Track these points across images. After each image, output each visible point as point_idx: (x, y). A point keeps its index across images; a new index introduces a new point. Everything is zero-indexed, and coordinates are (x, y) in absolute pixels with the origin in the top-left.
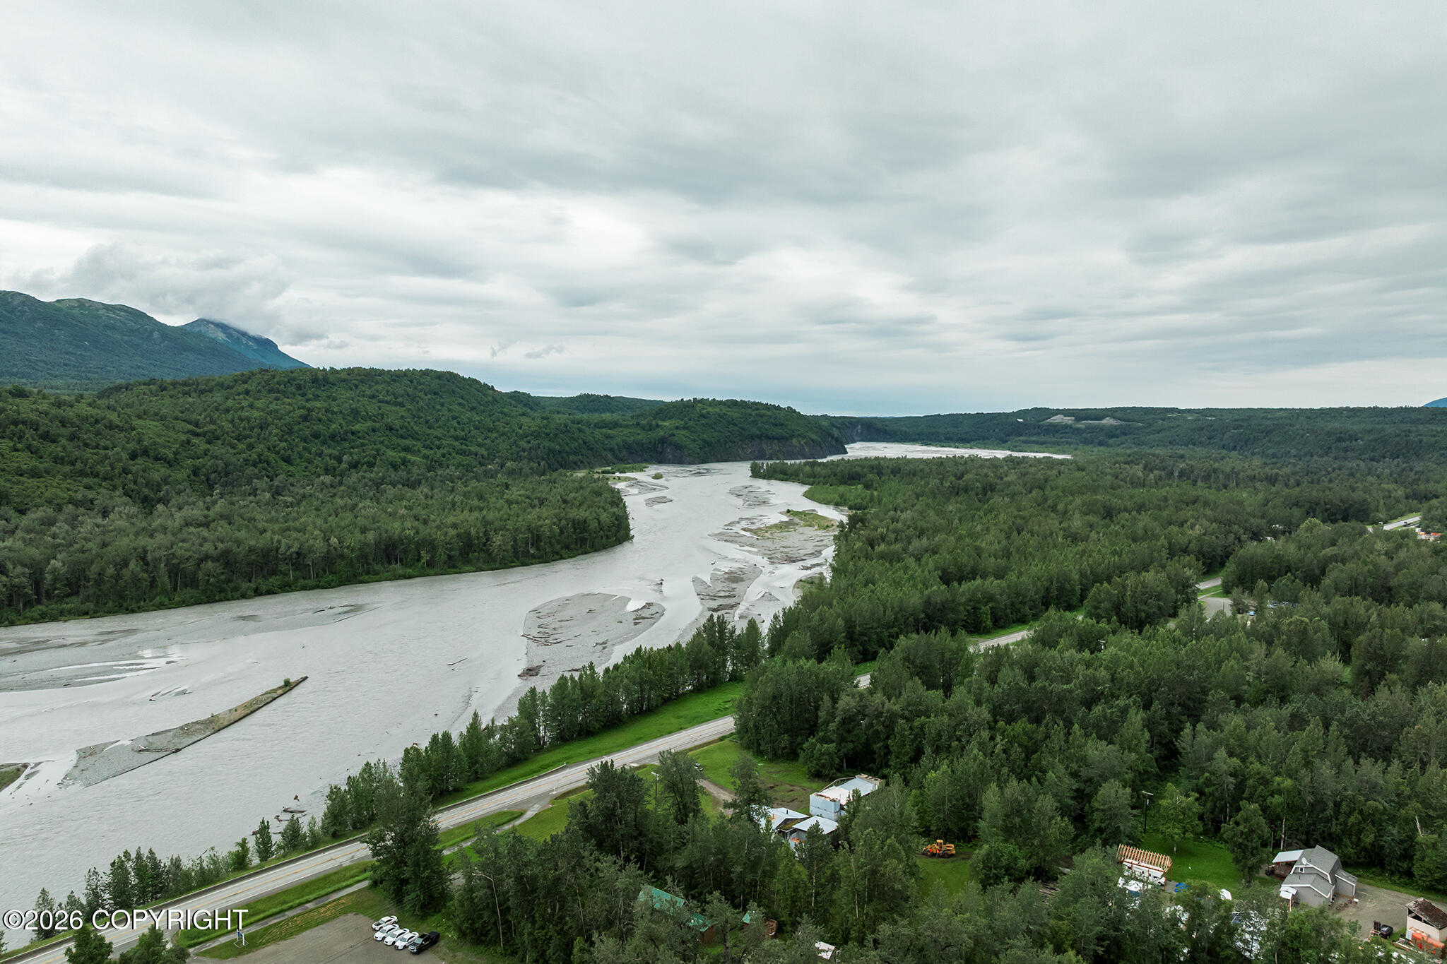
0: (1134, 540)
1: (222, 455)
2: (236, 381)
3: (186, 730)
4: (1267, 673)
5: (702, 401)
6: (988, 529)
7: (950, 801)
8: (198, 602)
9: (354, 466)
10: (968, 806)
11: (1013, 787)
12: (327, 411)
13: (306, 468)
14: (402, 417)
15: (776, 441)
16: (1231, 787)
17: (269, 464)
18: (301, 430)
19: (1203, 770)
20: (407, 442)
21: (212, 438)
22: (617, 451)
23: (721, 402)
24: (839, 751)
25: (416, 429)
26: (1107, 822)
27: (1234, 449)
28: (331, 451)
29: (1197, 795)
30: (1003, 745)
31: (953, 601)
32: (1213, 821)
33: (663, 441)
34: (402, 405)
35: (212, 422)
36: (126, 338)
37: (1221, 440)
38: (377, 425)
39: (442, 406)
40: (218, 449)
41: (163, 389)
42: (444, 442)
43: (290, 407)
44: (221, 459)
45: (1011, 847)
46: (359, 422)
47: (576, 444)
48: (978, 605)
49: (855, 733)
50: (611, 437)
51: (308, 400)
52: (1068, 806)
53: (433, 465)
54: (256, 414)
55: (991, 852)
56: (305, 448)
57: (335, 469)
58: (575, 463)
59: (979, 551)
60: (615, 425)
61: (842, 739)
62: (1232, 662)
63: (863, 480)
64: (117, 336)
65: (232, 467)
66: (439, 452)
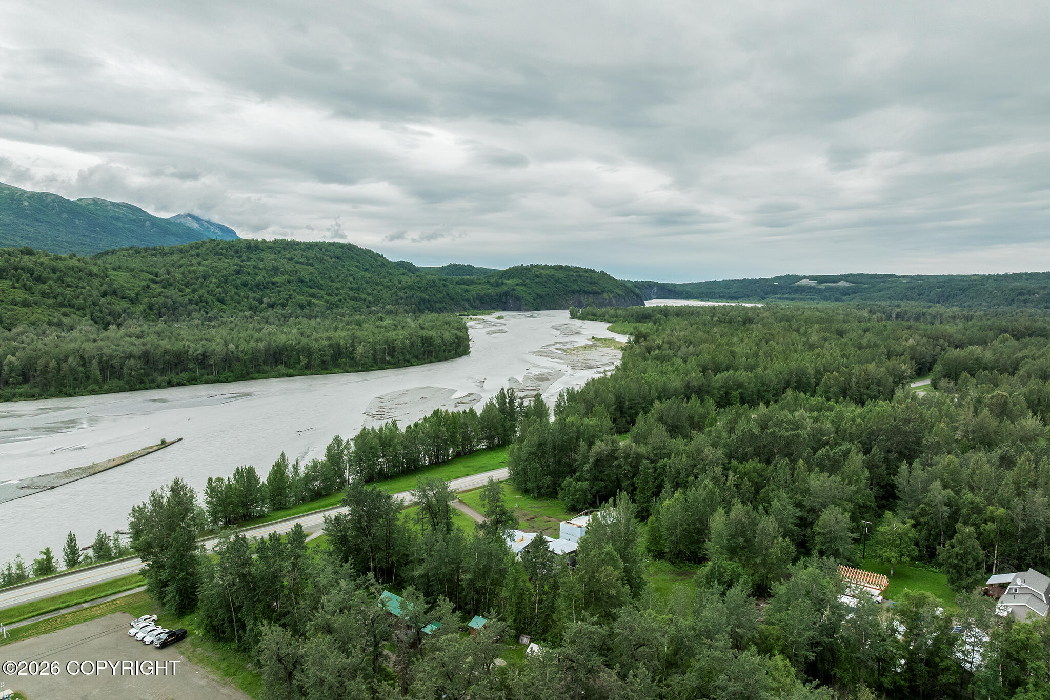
0: (860, 348)
1: (172, 295)
2: (192, 248)
3: (67, 473)
4: (974, 432)
5: (537, 266)
6: (742, 340)
7: (681, 525)
8: (123, 390)
9: (272, 306)
10: (698, 532)
11: (738, 509)
12: (255, 267)
13: (236, 306)
14: (311, 273)
15: (591, 295)
16: (946, 515)
17: (207, 303)
18: (234, 280)
19: (918, 502)
20: (313, 291)
21: (167, 285)
22: (472, 301)
23: (551, 267)
24: (592, 488)
25: (322, 282)
26: (827, 544)
27: (938, 302)
28: (254, 295)
29: (913, 522)
30: (735, 481)
31: (709, 386)
32: (928, 547)
33: (506, 294)
34: (311, 265)
35: (169, 273)
36: (126, 226)
37: (928, 296)
38: (292, 278)
39: (343, 266)
40: (170, 292)
41: (138, 252)
42: (341, 291)
43: (228, 265)
44: (171, 299)
45: (734, 565)
46: (278, 275)
47: (441, 295)
48: (730, 391)
49: (606, 473)
50: (468, 291)
51: (242, 261)
52: (791, 531)
53: (331, 306)
54: (201, 268)
55: (714, 567)
56: (235, 293)
57: (256, 308)
58: (440, 309)
59: (733, 353)
60: (472, 282)
61: (596, 479)
62: (942, 425)
63: (653, 319)
64: (120, 224)
65: (178, 304)
66: (337, 298)
